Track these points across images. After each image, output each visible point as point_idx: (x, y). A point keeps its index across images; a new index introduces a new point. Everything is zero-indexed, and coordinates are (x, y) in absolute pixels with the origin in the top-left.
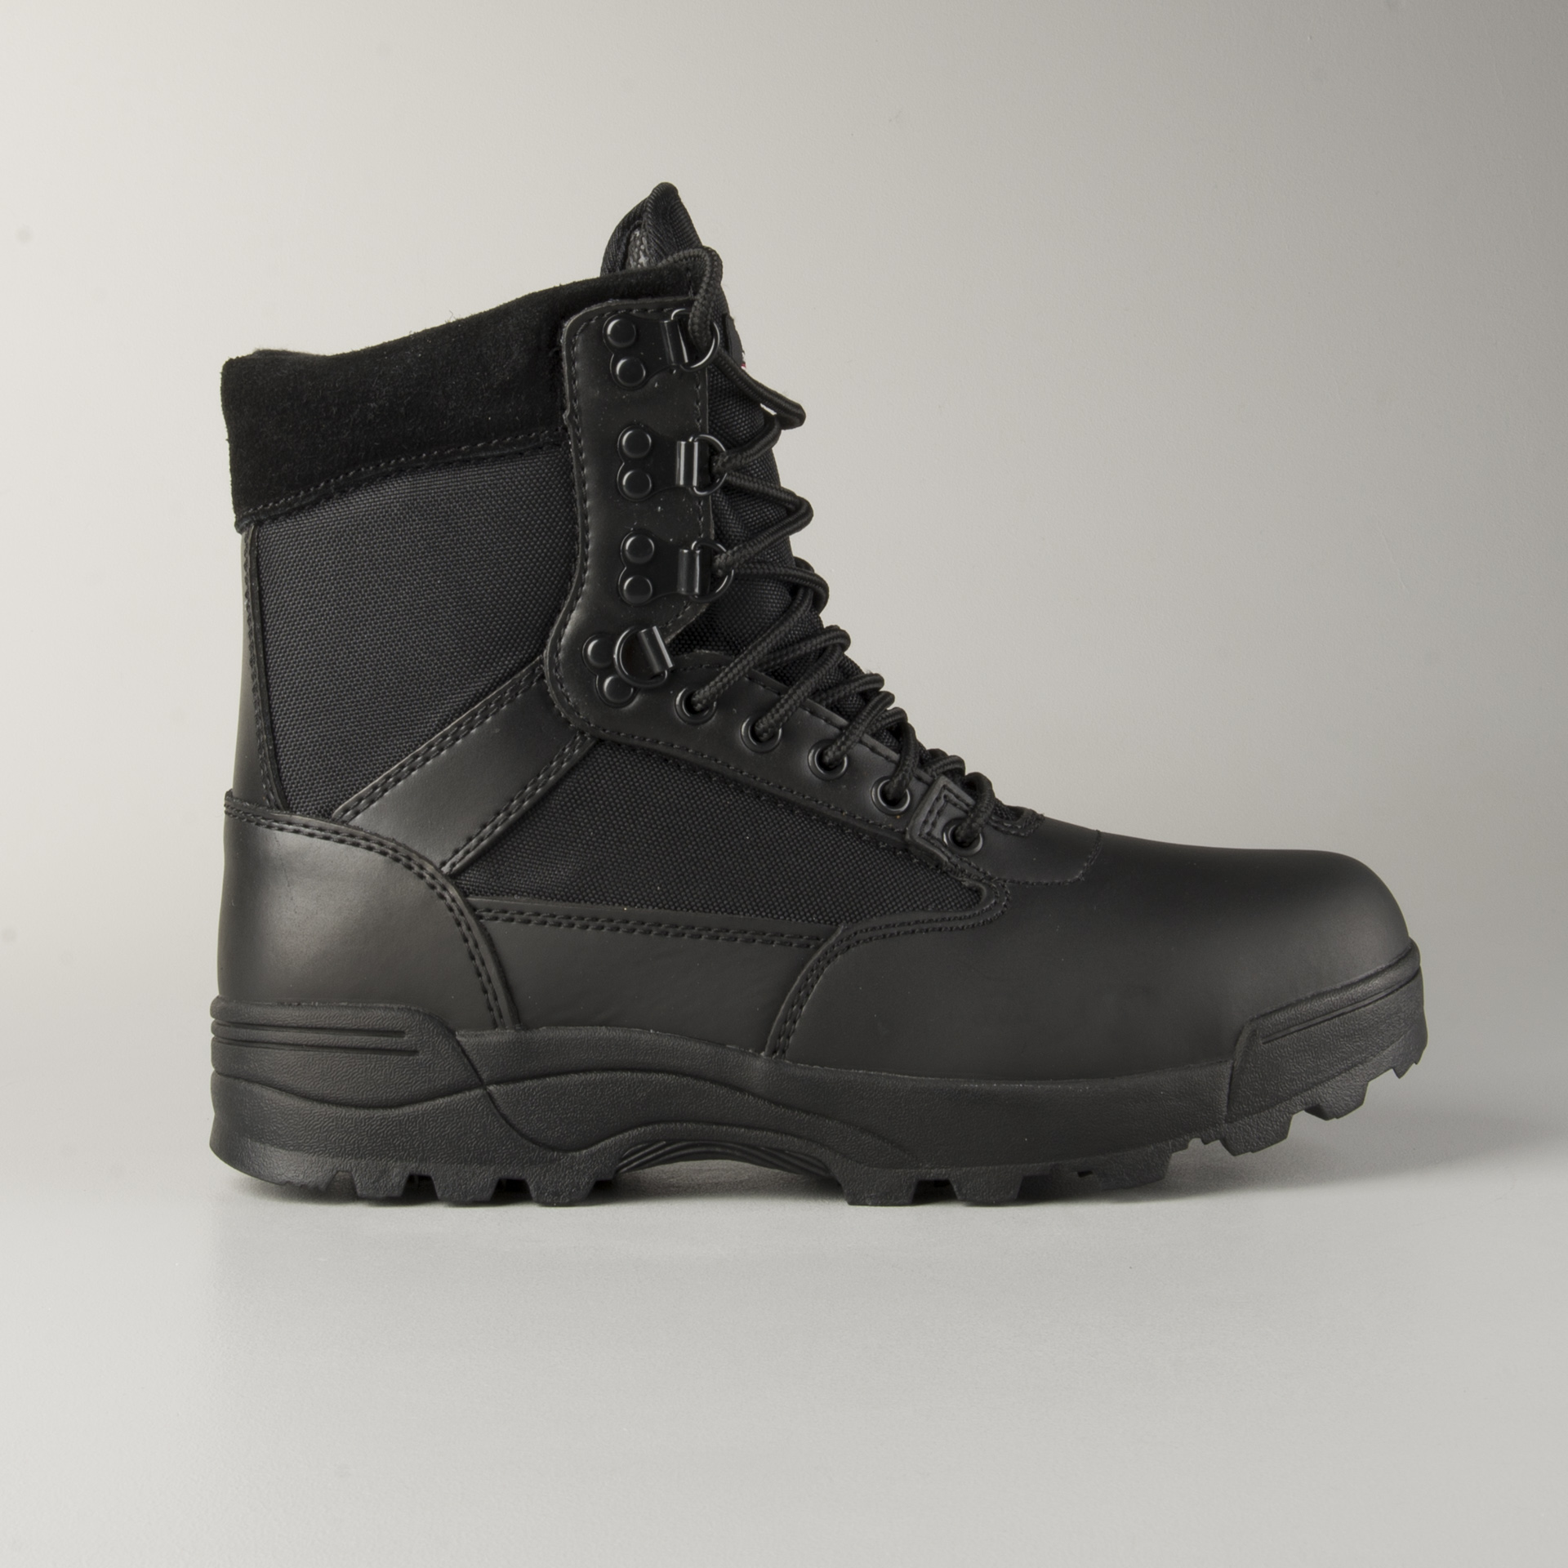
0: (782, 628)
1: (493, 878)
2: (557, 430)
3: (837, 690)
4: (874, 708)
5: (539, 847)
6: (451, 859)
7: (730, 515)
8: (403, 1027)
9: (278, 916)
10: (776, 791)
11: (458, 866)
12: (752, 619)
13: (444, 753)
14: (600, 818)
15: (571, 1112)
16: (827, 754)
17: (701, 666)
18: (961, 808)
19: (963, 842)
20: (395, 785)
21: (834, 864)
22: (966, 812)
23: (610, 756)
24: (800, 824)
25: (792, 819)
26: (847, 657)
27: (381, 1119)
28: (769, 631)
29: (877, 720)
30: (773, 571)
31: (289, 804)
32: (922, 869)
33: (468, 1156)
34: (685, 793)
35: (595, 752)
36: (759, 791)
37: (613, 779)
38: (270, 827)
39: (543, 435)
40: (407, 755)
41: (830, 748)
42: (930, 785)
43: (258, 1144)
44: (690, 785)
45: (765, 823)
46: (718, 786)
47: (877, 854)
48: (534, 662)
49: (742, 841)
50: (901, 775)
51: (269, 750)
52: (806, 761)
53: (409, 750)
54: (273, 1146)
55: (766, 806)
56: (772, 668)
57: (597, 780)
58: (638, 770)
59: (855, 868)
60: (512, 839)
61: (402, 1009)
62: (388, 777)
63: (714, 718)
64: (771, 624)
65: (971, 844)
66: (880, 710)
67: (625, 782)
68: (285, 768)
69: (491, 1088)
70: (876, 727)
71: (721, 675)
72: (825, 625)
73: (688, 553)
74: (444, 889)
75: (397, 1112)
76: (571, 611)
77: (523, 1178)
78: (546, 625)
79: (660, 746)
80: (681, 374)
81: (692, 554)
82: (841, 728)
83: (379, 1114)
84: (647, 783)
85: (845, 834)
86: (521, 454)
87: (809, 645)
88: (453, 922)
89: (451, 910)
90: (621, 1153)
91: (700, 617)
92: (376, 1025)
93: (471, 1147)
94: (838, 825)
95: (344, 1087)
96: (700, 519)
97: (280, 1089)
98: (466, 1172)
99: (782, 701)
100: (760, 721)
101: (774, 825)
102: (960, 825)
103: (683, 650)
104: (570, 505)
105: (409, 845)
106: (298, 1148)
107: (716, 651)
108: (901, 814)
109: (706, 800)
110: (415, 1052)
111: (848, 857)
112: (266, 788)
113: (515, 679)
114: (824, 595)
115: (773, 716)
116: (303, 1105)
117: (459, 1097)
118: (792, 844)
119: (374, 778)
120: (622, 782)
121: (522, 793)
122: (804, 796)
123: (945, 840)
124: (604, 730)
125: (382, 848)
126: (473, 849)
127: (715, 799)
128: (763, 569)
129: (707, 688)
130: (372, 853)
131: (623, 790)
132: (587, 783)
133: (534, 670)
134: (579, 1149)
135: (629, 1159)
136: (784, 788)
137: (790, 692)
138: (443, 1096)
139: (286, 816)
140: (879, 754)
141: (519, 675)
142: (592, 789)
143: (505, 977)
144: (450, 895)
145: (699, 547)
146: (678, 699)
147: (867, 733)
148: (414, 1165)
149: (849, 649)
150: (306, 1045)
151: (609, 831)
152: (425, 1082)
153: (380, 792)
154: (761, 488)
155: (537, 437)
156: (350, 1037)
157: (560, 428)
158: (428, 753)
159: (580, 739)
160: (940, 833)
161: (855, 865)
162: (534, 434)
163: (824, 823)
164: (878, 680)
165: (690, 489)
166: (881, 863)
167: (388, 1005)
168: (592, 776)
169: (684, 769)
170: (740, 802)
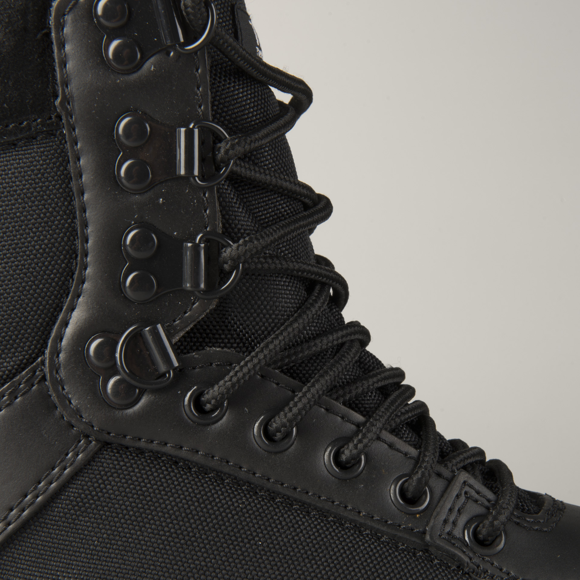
0: (296, 325)
2: (50, 118)
3: (355, 387)
4: (392, 403)
7: (239, 208)
10: (289, 493)
12: (264, 315)
16: (343, 452)
17: (211, 364)
18: (482, 505)
19: (485, 540)
21: (351, 569)
22: (488, 508)
23: (116, 460)
24: (315, 526)
25: (307, 521)
26: (368, 352)
28: (282, 328)
29: (397, 415)
30: (285, 266)
32: (443, 571)
34: (195, 497)
35: (100, 456)
36: (274, 492)
39: (35, 123)
41: (346, 447)
42: (450, 481)
44: (201, 488)
45: (279, 526)
46: (231, 489)
47: (396, 557)
48: (34, 364)
49: (254, 547)
50: (420, 472)
52: (322, 461)
55: (281, 508)
56: (287, 365)
58: (146, 474)
59: (373, 573)
63: (225, 418)
64: (285, 320)
65: (493, 541)
66: (400, 405)
67: (132, 486)
70: (395, 422)
71: (231, 374)
72: (347, 320)
73: (192, 246)
76: (73, 310)
78: (48, 324)
79: (169, 449)
80: (179, 56)
81: (196, 247)
82: (358, 425)
84: (155, 487)
85: (362, 535)
86: (15, 145)
87: (325, 341)
91: (211, 313)
94: (356, 526)
96: (205, 211)
99: (296, 399)
100: (273, 420)
101: (289, 529)
102: (482, 522)
103: (195, 348)
104: (69, 199)
107: (229, 348)
108: (420, 512)
109: (217, 503)
111: (366, 561)
113: (14, 381)
114: (343, 292)
115: (285, 415)
118: (306, 548)
120: (129, 487)
121: (22, 501)
122: (319, 497)
123: (467, 539)
124: (109, 433)
127: (227, 503)
128: (275, 264)
129: (216, 388)
131: (130, 495)
132: (91, 488)
133: (35, 372)
136: (299, 489)
137: (304, 390)
140: (398, 450)
141: (18, 377)
142: (97, 495)
145: (206, 240)
146: (187, 399)
147: (386, 429)
149: (370, 344)
151: (114, 539)
154: (274, 180)
155: (29, 126)
157: (53, 116)
159: (84, 443)
160: (461, 531)
161: (373, 570)
162: (25, 123)
163: (342, 525)
164: (399, 374)
165: (192, 179)
166: (401, 566)
169: (195, 472)
170: (253, 504)
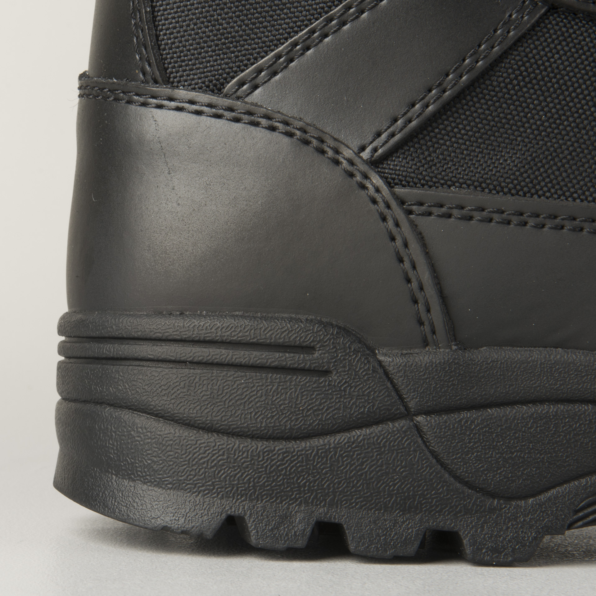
1: (423, 166)
5: (479, 132)
6: (371, 142)
8: (313, 341)
9: (156, 209)
11: (380, 151)
13: (365, 15)
14: (554, 99)
15: (518, 451)
20: (302, 54)
23: (565, 26)
27: (284, 453)
31: (169, 78)
33: (390, 501)
35: (547, 21)
37: (568, 54)
38: (144, 104)
40: (317, 19)
43: (126, 482)
51: (146, 12)
53: (320, 14)
54: (145, 483)
57: (549, 55)
60: (445, 122)
61: (311, 320)
62: (295, 44)
67: (583, 57)
68: (165, 34)
69: (419, 419)
74: (366, 177)
75: (303, 444)
77: (456, 529)
83: (281, 447)
88: (377, 216)
89: (374, 202)
90: (576, 502)
92: (280, 338)
93: (393, 490)
95: (239, 412)
97: (156, 415)
98: (385, 520)
105: (320, 126)
106: (178, 486)
110: (327, 373)
112: (140, 58)
116: (186, 434)
117: (380, 428)
119: (277, 46)
120: (580, 57)
121: (459, 66)
125: (288, 128)
126: (399, 132)
130: (275, 134)
131: (581, 66)
132: (537, 57)
134: (525, 497)
135: (586, 511)
138: (360, 427)
139: (166, 90)
142: (543, 64)
143: (439, 283)
144: (372, 184)
148: (321, 510)
150: (191, 362)
151: (564, 115)
152: (339, 409)
153: (284, 62)
156: (247, 353)
158: (346, 15)
167: (293, 316)
168: (543, 50)
